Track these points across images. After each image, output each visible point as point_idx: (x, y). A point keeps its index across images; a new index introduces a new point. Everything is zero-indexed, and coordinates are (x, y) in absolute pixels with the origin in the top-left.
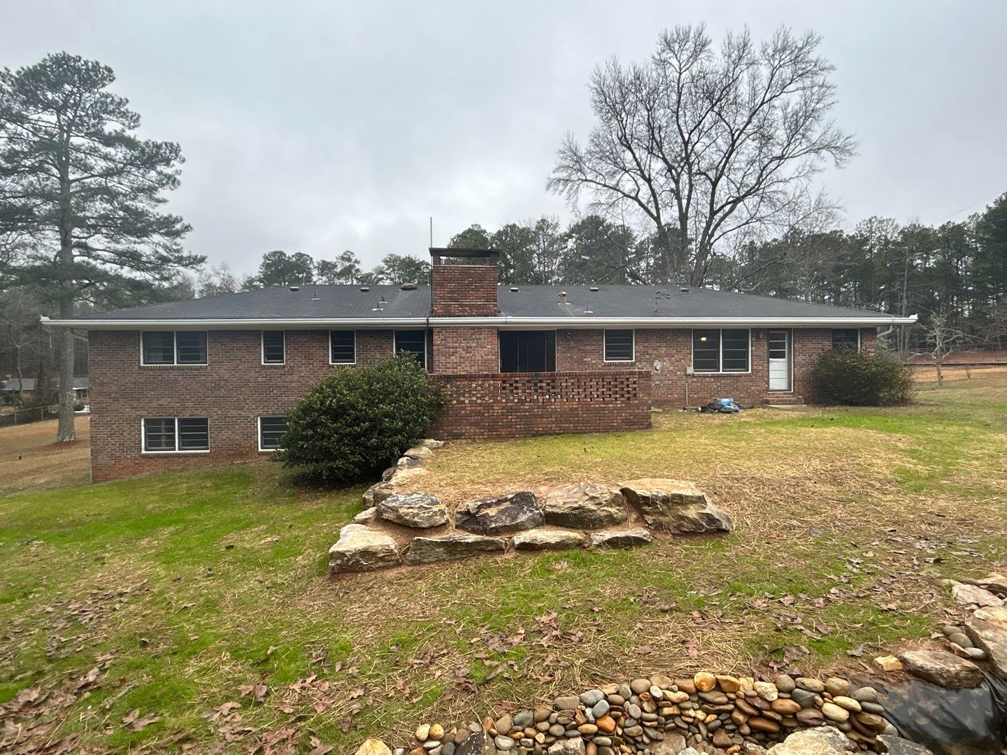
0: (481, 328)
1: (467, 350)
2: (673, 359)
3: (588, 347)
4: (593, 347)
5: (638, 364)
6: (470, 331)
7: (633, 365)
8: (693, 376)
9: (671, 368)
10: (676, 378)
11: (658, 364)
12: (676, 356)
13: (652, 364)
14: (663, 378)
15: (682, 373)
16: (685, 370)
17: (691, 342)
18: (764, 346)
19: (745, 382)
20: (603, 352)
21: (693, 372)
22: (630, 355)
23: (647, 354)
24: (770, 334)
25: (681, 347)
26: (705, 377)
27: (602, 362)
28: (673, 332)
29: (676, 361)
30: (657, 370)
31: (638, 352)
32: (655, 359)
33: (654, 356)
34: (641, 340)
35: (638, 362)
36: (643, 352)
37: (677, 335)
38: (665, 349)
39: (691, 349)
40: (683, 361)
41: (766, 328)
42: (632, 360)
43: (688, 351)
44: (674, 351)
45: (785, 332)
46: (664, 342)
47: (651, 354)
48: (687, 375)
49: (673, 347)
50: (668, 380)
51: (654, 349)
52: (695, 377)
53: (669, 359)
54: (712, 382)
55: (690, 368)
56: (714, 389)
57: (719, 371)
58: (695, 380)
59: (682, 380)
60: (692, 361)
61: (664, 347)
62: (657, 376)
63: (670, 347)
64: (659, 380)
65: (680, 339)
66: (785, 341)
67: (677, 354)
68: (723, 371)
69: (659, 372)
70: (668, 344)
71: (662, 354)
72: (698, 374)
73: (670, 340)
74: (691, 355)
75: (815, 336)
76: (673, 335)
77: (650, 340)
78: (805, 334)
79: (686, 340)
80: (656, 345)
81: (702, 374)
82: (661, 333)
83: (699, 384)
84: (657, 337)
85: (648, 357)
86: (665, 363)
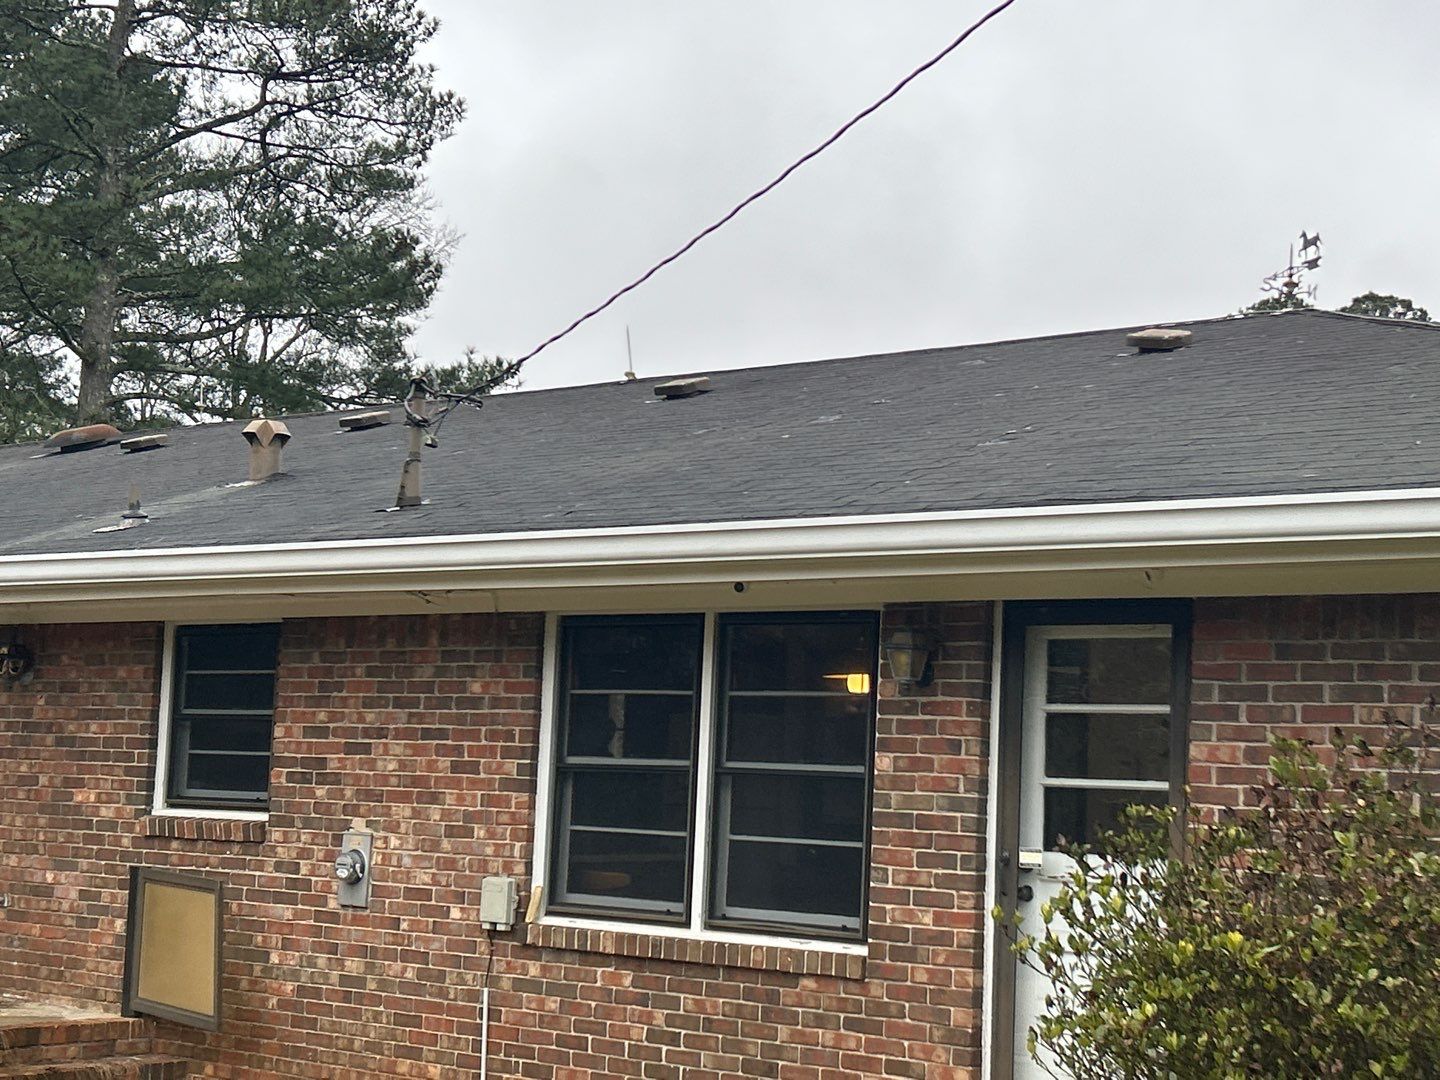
2: (435, 812)
7: (252, 841)
8: (525, 943)
9: (422, 878)
10: (438, 945)
11: (355, 847)
12: (450, 797)
14: (381, 938)
16: (477, 899)
17: (538, 707)
18: (955, 747)
19: (820, 1022)
20: (153, 758)
21: (520, 914)
22: (262, 783)
23: (323, 780)
24: (1052, 644)
25: (475, 736)
26: (588, 953)
27: (138, 814)
28: (444, 637)
29: (451, 832)
30: (354, 881)
31: (283, 762)
32: (354, 811)
33: (348, 793)
34: (298, 687)
35: (276, 822)
36: (304, 762)
37: (465, 656)
38: (398, 747)
39: (534, 753)
40: (480, 832)
41: (991, 604)
42: (265, 810)
43: (511, 766)
44: (445, 762)
45: (1164, 632)
46: (399, 703)
47: (336, 779)
48: (493, 933)
49: (442, 734)
50: (407, 957)
51: (350, 749)
52: (530, 950)
53: (416, 814)
54: (623, 998)
55: (505, 880)
56: (636, 1051)
57: (687, 924)
58: (534, 969)
59: (470, 964)
60: (530, 838)
61: (399, 734)
62: (356, 921)
63: (427, 734)
64: (362, 952)
65: (476, 688)
66: (1165, 709)
67: (457, 784)
68: (709, 926)
69: (361, 897)
70: (421, 718)
71: (384, 779)
72: (547, 928)
73: (428, 687)
74: (525, 797)
75: (1368, 672)
76: (447, 656)
77: (339, 687)
78: (1283, 652)
79: (509, 688)
80: (361, 719)
81: (571, 931)
82: (391, 645)
83: (553, 1003)
84: (370, 672)
85: (322, 791)
86: (394, 841)
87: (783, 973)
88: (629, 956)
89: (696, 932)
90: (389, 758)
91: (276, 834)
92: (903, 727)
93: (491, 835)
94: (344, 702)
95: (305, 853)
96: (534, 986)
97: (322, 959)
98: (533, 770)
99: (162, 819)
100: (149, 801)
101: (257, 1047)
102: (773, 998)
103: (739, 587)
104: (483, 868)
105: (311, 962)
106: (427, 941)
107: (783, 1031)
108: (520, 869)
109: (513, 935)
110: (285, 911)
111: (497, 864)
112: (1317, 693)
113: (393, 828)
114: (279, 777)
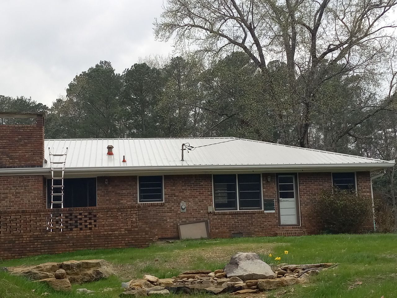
0: (28, 177)
1: (16, 195)
2: (197, 199)
3: (124, 191)
4: (128, 191)
5: (167, 204)
6: (19, 179)
7: (162, 205)
8: (214, 214)
9: (195, 208)
11: (183, 205)
12: (199, 197)
13: (179, 204)
14: (189, 216)
15: (205, 211)
16: (207, 209)
17: (212, 185)
18: (273, 188)
19: (259, 218)
20: (137, 195)
21: (213, 211)
22: (161, 198)
23: (175, 196)
24: (279, 177)
25: (203, 190)
27: (136, 203)
28: (195, 178)
29: (200, 202)
30: (184, 209)
31: (167, 194)
32: (181, 200)
33: (180, 198)
34: (169, 184)
35: (167, 202)
36: (171, 194)
38: (189, 191)
39: (212, 191)
44: (198, 193)
45: (293, 176)
46: (188, 186)
47: (178, 196)
48: (209, 213)
49: (197, 189)
50: (193, 218)
51: (180, 192)
53: (193, 200)
54: (230, 219)
55: (210, 207)
56: (233, 224)
57: (237, 210)
58: (216, 217)
60: (213, 201)
61: (189, 190)
62: (183, 214)
63: (194, 190)
64: (185, 218)
65: (202, 183)
68: (240, 210)
69: (185, 211)
70: (192, 188)
71: (187, 196)
73: (193, 184)
74: (211, 197)
75: (316, 179)
76: (196, 180)
77: (176, 184)
79: (207, 183)
80: (181, 188)
81: (218, 212)
82: (186, 179)
83: (219, 221)
84: (182, 182)
85: (175, 198)
86: (190, 203)
87: (253, 213)
88: (230, 214)
90: (188, 193)
92: (266, 186)
93: (207, 201)
94: (178, 186)
95: (172, 206)
96: (216, 219)
97: (178, 220)
98: (212, 193)
99: (139, 204)
102: (252, 216)
105: (176, 220)
106: (197, 215)
107: (254, 220)
108: (212, 205)
109: (212, 213)
110: (170, 214)
114: (164, 196)
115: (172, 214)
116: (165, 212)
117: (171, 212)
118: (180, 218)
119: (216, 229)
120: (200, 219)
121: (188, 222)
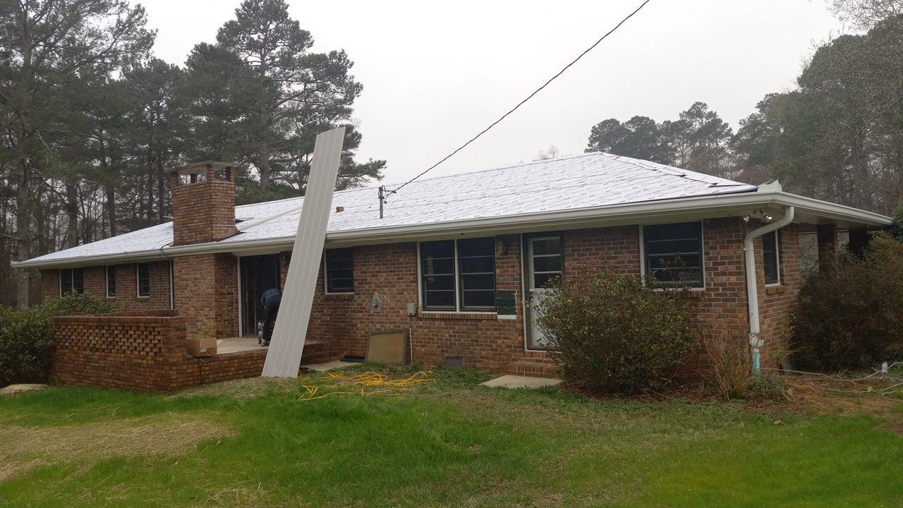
0: (202, 256)
2: (394, 289)
7: (351, 299)
9: (393, 305)
10: (398, 319)
11: (376, 299)
12: (398, 285)
13: (372, 297)
14: (384, 319)
16: (406, 309)
17: (416, 263)
18: (514, 267)
19: (488, 329)
20: (324, 281)
21: (417, 311)
22: (352, 285)
23: (366, 283)
24: (534, 242)
25: (402, 271)
26: (433, 319)
27: (321, 295)
28: (393, 249)
30: (376, 307)
31: (356, 280)
32: (374, 290)
33: (373, 286)
34: (358, 262)
35: (356, 294)
36: (362, 280)
37: (398, 253)
38: (384, 275)
39: (417, 274)
40: (405, 293)
41: (519, 234)
42: (352, 291)
43: (412, 278)
44: (396, 277)
45: (558, 238)
46: (383, 265)
47: (370, 283)
48: (411, 316)
49: (394, 271)
50: (390, 323)
51: (372, 276)
52: (420, 319)
53: (390, 290)
54: (442, 328)
55: (412, 304)
56: (446, 340)
57: (456, 311)
58: (421, 323)
59: (406, 323)
60: (417, 293)
61: (384, 272)
62: (377, 316)
63: (391, 271)
64: (380, 323)
65: (401, 260)
66: (559, 255)
67: (399, 283)
68: (461, 311)
69: (379, 310)
71: (381, 282)
72: (423, 314)
73: (390, 261)
74: (415, 284)
75: (602, 244)
76: (394, 253)
77: (368, 262)
78: (584, 241)
79: (409, 259)
80: (374, 269)
81: (429, 314)
82: (380, 251)
83: (426, 331)
84: (376, 258)
85: (367, 286)
86: (385, 297)
87: (478, 320)
88: (443, 319)
89: (458, 312)
90: (382, 278)
91: (356, 297)
92: (502, 263)
93: (408, 294)
94: (370, 265)
95: (364, 301)
96: (421, 327)
97: (370, 325)
98: (417, 278)
99: (328, 296)
100: (324, 291)
101: (356, 347)
102: (477, 325)
103: (462, 234)
104: (407, 301)
105: (368, 326)
106: (395, 319)
107: (480, 332)
108: (416, 301)
109: (416, 316)
110: (360, 315)
111: (410, 300)
112: (591, 249)
113: (385, 294)
114: (356, 283)
115: (363, 315)
116: (354, 312)
117: (362, 312)
118: (373, 322)
119: (422, 346)
120: (399, 326)
121: (383, 330)
